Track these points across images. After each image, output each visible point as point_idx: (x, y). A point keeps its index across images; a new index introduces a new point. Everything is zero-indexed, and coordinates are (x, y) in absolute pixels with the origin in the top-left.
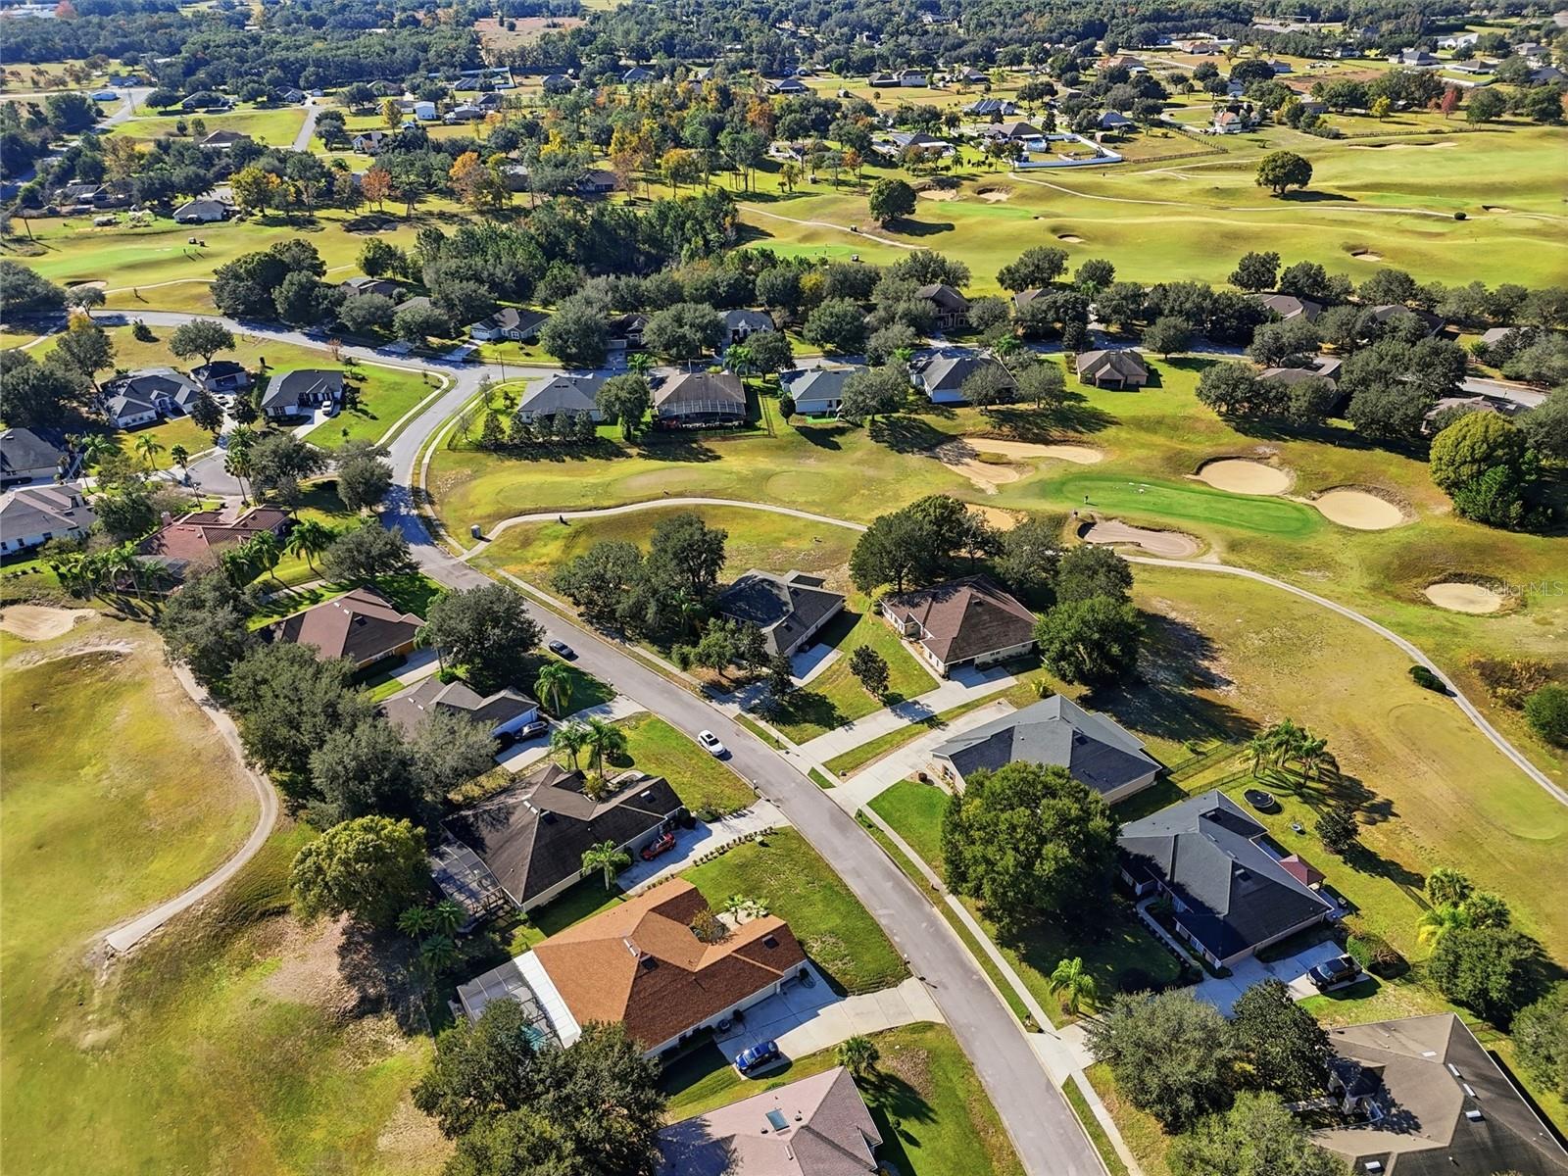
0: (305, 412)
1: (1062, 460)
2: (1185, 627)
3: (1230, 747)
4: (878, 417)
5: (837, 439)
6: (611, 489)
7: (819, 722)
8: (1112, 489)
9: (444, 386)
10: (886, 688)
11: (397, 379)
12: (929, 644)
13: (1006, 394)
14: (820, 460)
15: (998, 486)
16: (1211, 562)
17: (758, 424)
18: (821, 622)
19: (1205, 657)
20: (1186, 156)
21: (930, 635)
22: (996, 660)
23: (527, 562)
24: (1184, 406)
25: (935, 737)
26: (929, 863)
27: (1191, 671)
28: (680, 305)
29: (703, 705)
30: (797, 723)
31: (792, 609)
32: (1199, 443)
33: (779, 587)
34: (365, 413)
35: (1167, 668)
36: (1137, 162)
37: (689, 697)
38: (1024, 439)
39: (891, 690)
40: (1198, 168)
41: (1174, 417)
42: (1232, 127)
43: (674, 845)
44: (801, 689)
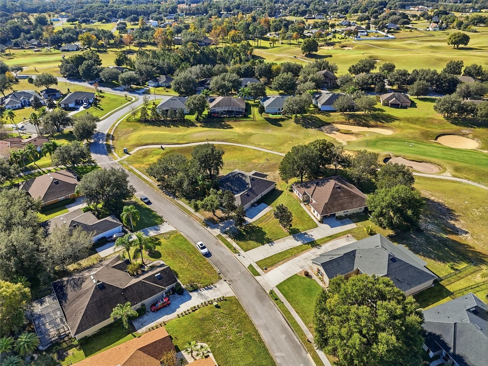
0: (77, 107)
1: (375, 133)
2: (439, 204)
3: (473, 268)
4: (298, 115)
5: (281, 123)
6: (185, 137)
7: (257, 240)
8: (398, 145)
9: (133, 101)
10: (291, 225)
11: (116, 97)
12: (314, 206)
13: (352, 108)
14: (273, 130)
15: (348, 142)
16: (448, 175)
17: (249, 116)
18: (264, 193)
19: (452, 219)
20: (419, 37)
21: (314, 202)
22: (346, 215)
23: (143, 163)
24: (428, 114)
25: (314, 253)
26: (306, 324)
27: (445, 226)
28: (224, 74)
29: (202, 228)
30: (246, 240)
31: (250, 187)
32: (435, 128)
33: (246, 177)
34: (99, 108)
35: (433, 223)
36: (401, 38)
37: (197, 224)
38: (359, 125)
39: (293, 227)
40: (423, 41)
41: (424, 118)
42: (436, 28)
43: (169, 304)
44: (250, 224)
